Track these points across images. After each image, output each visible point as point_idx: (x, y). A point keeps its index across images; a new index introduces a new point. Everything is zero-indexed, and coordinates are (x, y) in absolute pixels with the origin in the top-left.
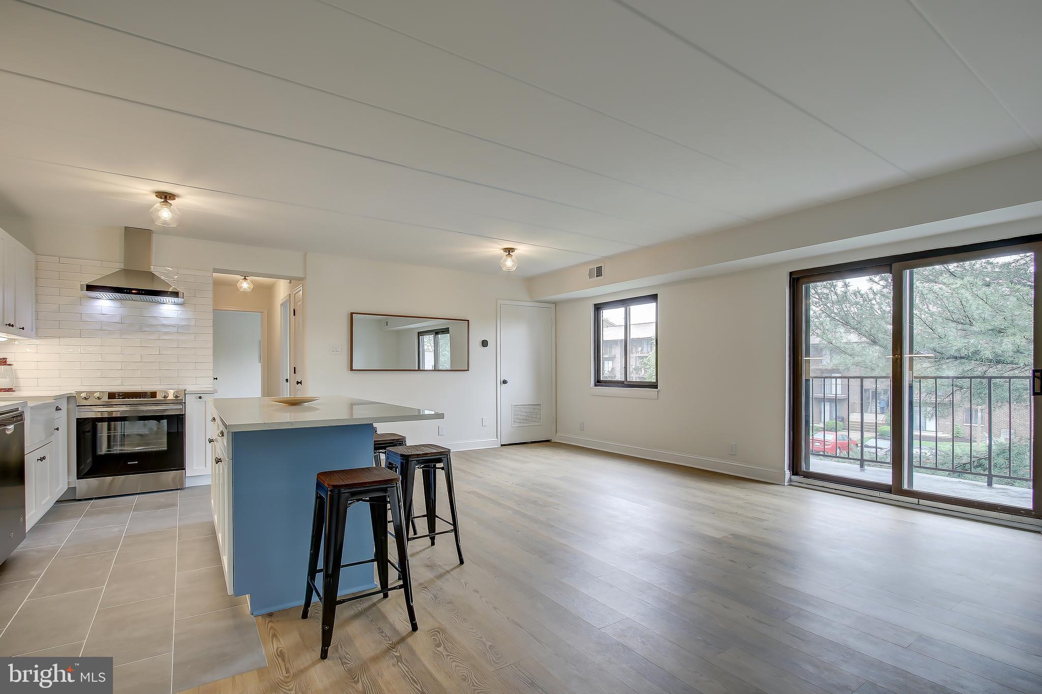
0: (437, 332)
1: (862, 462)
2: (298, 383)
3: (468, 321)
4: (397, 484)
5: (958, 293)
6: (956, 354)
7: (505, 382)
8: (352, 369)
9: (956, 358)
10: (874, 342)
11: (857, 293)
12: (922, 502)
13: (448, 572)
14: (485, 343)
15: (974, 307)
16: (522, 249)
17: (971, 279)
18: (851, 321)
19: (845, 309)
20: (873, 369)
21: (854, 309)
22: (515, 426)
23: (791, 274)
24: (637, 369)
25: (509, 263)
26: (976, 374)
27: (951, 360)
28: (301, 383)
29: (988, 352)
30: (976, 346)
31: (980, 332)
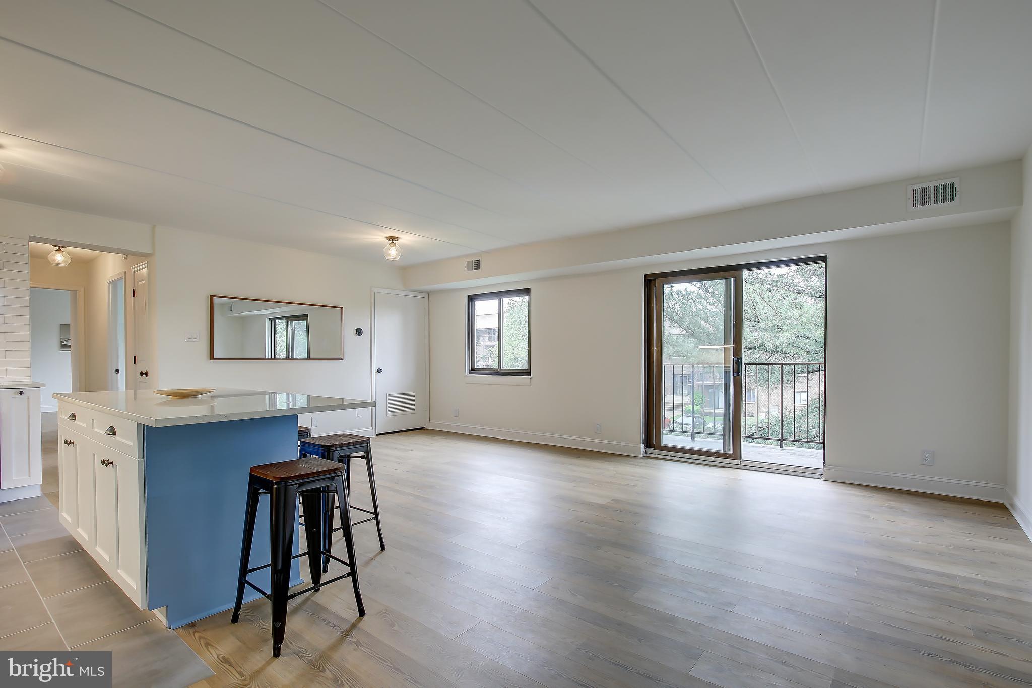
1: (693, 434)
2: (142, 374)
3: (342, 308)
4: (342, 473)
7: (379, 371)
8: (212, 358)
10: (692, 335)
11: (679, 292)
13: (373, 559)
14: (359, 332)
15: (761, 307)
16: (406, 239)
17: (759, 285)
18: (675, 317)
19: (671, 306)
21: (677, 307)
22: (388, 415)
23: (645, 275)
24: (484, 358)
25: (393, 252)
26: (761, 361)
28: (146, 374)
29: (770, 344)
30: (762, 339)
31: (764, 329)
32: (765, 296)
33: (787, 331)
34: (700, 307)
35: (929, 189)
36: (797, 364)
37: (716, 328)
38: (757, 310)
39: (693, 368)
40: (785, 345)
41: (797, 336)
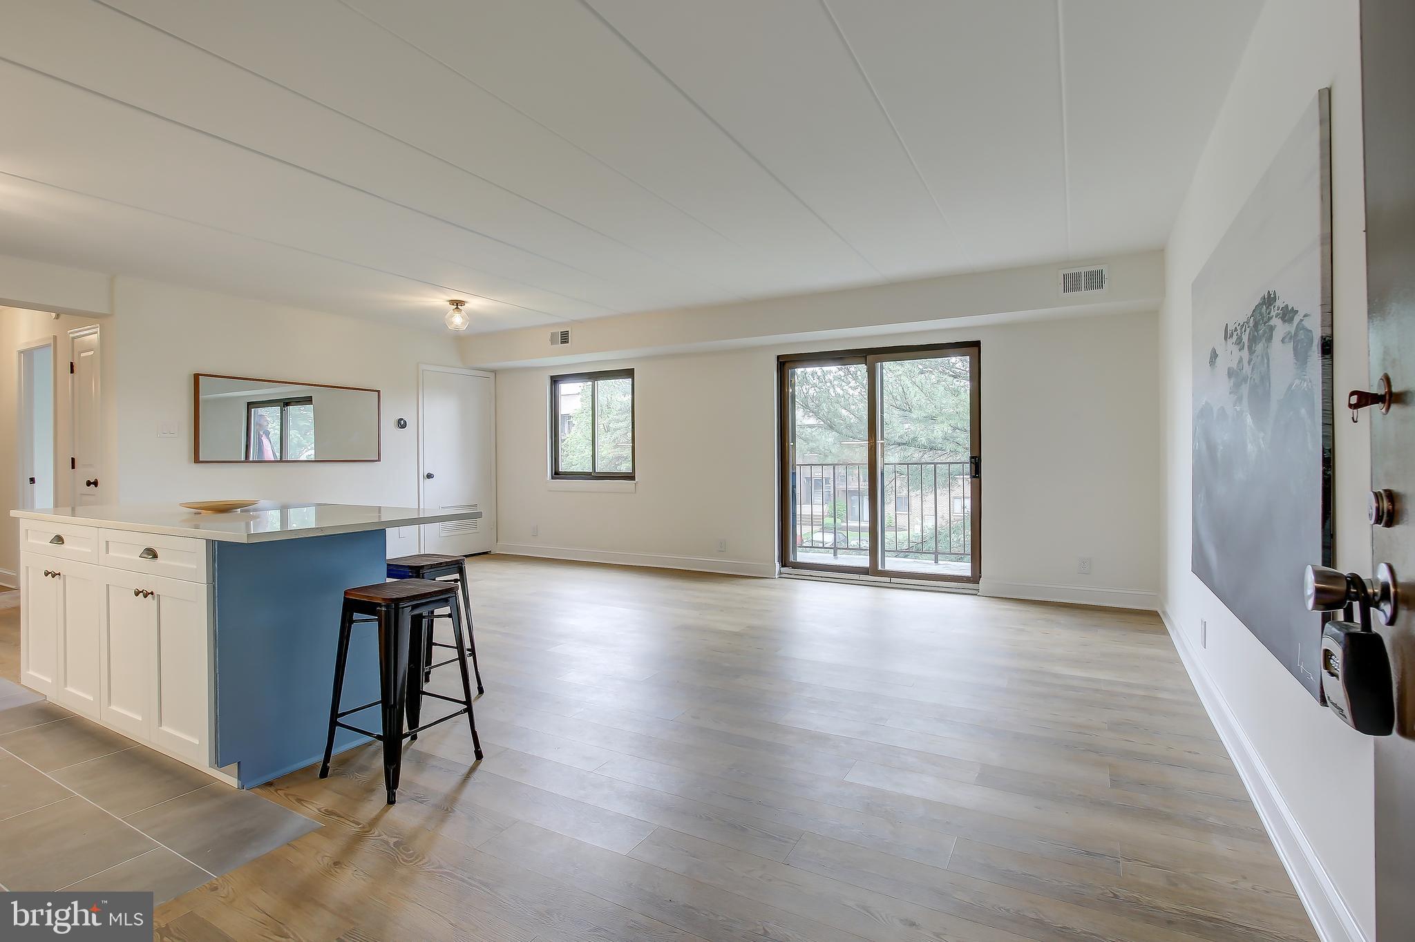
0: (286, 403)
2: (89, 483)
3: (379, 391)
4: (456, 593)
5: (900, 380)
6: (900, 441)
7: (429, 476)
8: (197, 460)
9: (899, 444)
10: (831, 427)
12: (893, 580)
14: (402, 424)
16: (475, 303)
18: (810, 404)
19: (805, 392)
20: (827, 456)
21: (812, 391)
22: (442, 535)
23: (778, 357)
25: (457, 320)
26: (914, 460)
27: (893, 446)
28: (96, 483)
29: (923, 439)
30: (914, 433)
31: (917, 419)
32: (917, 380)
33: (943, 422)
34: (839, 390)
35: (1079, 275)
36: (953, 463)
37: (860, 419)
38: (907, 396)
39: (834, 468)
40: (940, 440)
41: (955, 428)
